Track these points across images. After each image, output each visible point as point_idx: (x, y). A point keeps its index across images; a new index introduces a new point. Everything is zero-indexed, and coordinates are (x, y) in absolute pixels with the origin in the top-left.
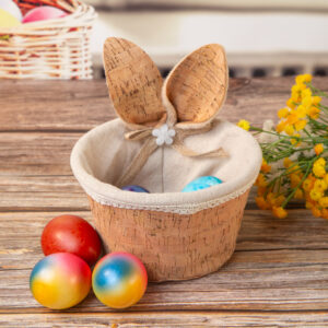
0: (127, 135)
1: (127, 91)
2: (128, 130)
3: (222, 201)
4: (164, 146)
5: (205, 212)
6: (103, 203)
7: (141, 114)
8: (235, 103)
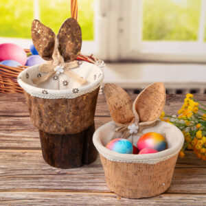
0: (117, 129)
1: (117, 107)
2: (117, 127)
3: (168, 157)
4: (133, 134)
5: (161, 163)
6: (112, 160)
7: (123, 119)
8: (169, 105)
